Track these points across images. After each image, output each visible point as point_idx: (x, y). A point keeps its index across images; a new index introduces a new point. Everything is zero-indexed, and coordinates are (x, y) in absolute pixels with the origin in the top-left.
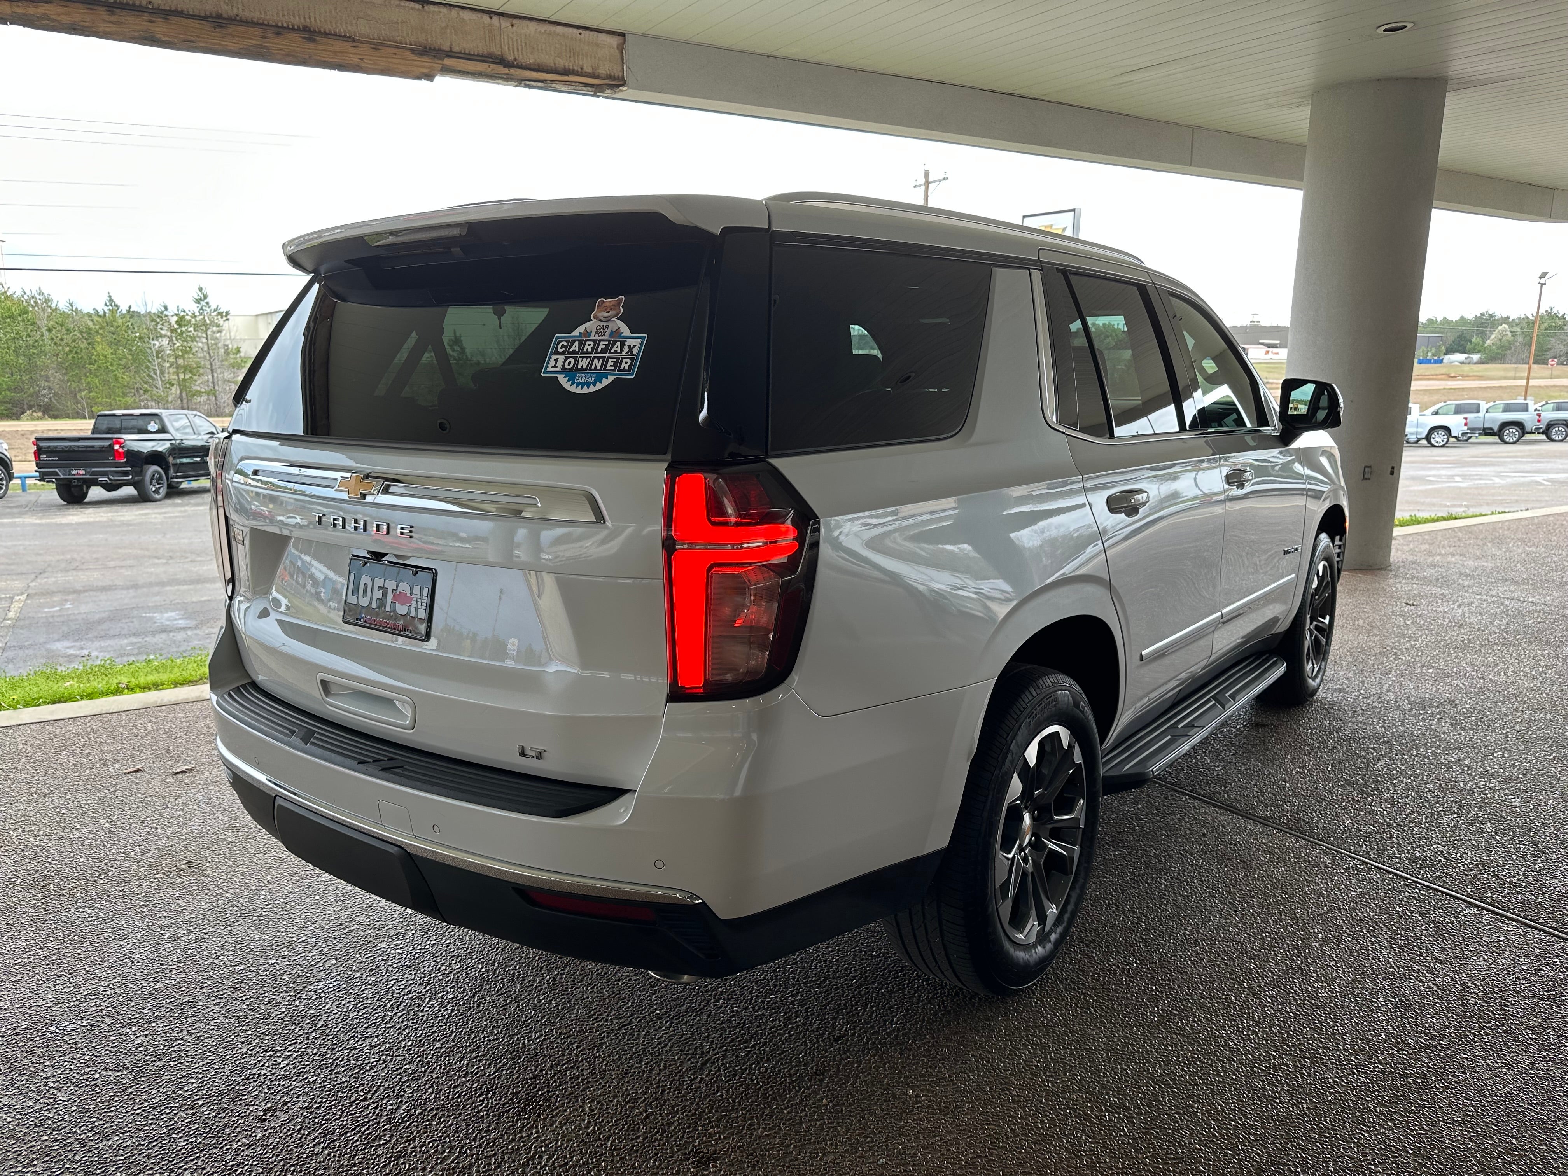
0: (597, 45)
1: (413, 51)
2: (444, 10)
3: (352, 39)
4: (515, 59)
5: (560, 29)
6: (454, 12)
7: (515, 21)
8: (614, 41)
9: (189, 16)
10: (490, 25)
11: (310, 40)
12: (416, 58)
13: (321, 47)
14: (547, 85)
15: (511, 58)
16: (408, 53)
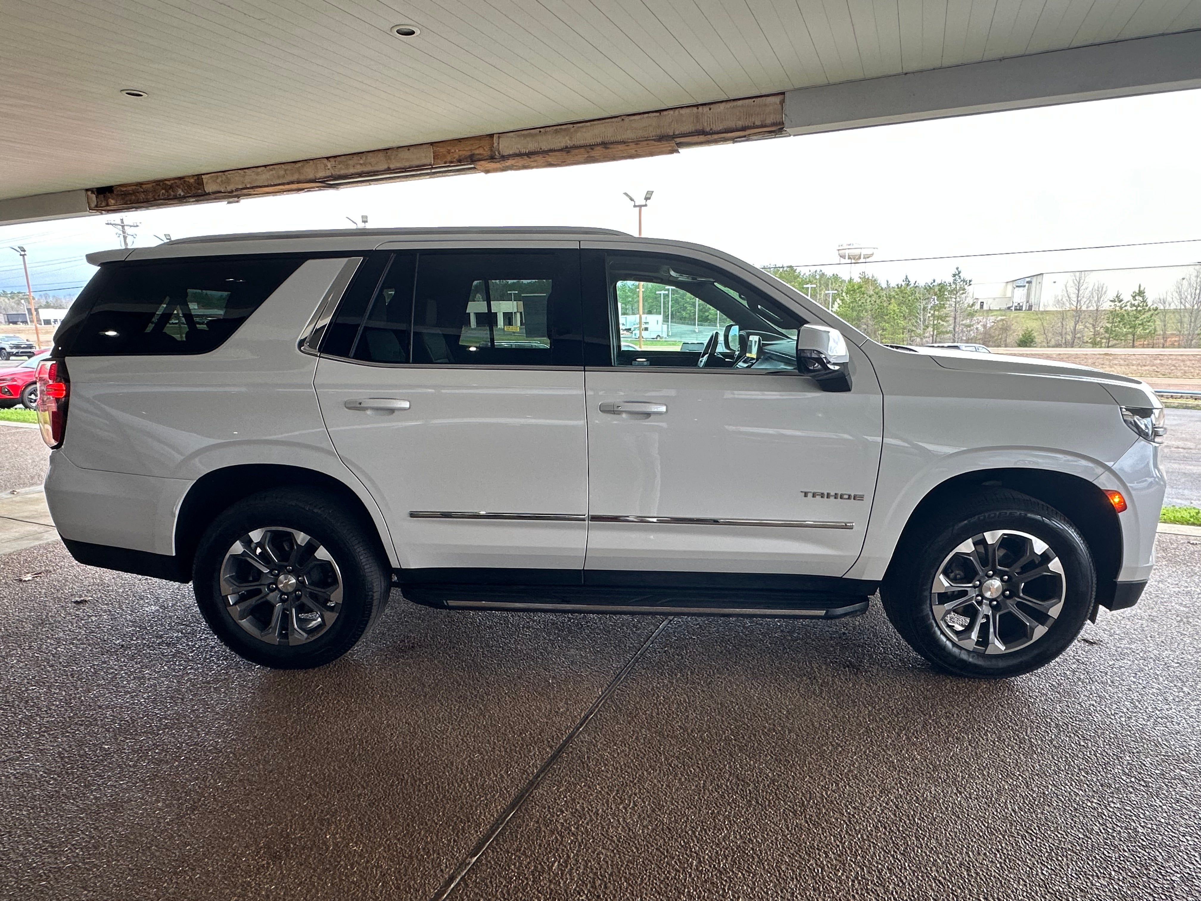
0: (765, 105)
1: (654, 140)
2: (671, 112)
3: (624, 142)
4: (711, 129)
5: (740, 103)
6: (677, 111)
7: (712, 106)
8: (777, 100)
9: (555, 151)
10: (698, 113)
11: (607, 148)
12: (659, 143)
13: (614, 150)
14: (747, 138)
15: (708, 129)
16: (653, 142)
